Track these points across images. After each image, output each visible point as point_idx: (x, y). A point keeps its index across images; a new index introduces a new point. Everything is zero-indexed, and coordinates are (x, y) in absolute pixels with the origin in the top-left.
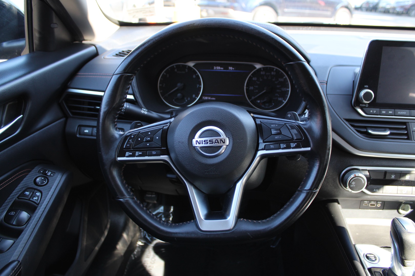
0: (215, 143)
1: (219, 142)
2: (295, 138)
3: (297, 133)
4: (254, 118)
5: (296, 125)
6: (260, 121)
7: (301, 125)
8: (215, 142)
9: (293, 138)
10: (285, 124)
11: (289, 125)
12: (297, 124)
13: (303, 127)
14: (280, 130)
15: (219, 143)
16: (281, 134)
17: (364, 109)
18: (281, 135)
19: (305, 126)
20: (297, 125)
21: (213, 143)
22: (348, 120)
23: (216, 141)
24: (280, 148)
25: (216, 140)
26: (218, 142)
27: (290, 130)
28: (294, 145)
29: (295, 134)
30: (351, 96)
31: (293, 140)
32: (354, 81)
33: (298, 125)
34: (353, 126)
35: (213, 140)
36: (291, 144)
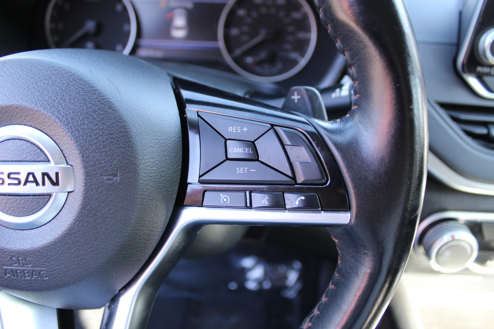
0: (25, 184)
1: (40, 180)
2: (300, 179)
3: (310, 161)
4: (181, 104)
5: (306, 131)
6: (198, 112)
7: (323, 133)
8: (27, 181)
9: (294, 178)
10: (272, 126)
11: (284, 131)
12: (311, 129)
13: (330, 139)
14: (252, 144)
15: (37, 184)
16: (258, 160)
17: (487, 79)
18: (257, 163)
19: (339, 138)
20: (310, 133)
21: (19, 183)
22: (446, 106)
23: (31, 178)
24: (249, 206)
25: (29, 174)
26: (36, 181)
27: (288, 148)
28: (297, 203)
29: (301, 163)
30: (455, 48)
31: (294, 185)
32: (460, 13)
33: (314, 131)
34: (456, 120)
35: (19, 173)
36: (287, 195)
